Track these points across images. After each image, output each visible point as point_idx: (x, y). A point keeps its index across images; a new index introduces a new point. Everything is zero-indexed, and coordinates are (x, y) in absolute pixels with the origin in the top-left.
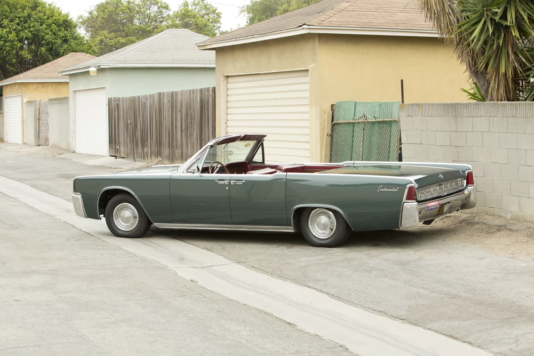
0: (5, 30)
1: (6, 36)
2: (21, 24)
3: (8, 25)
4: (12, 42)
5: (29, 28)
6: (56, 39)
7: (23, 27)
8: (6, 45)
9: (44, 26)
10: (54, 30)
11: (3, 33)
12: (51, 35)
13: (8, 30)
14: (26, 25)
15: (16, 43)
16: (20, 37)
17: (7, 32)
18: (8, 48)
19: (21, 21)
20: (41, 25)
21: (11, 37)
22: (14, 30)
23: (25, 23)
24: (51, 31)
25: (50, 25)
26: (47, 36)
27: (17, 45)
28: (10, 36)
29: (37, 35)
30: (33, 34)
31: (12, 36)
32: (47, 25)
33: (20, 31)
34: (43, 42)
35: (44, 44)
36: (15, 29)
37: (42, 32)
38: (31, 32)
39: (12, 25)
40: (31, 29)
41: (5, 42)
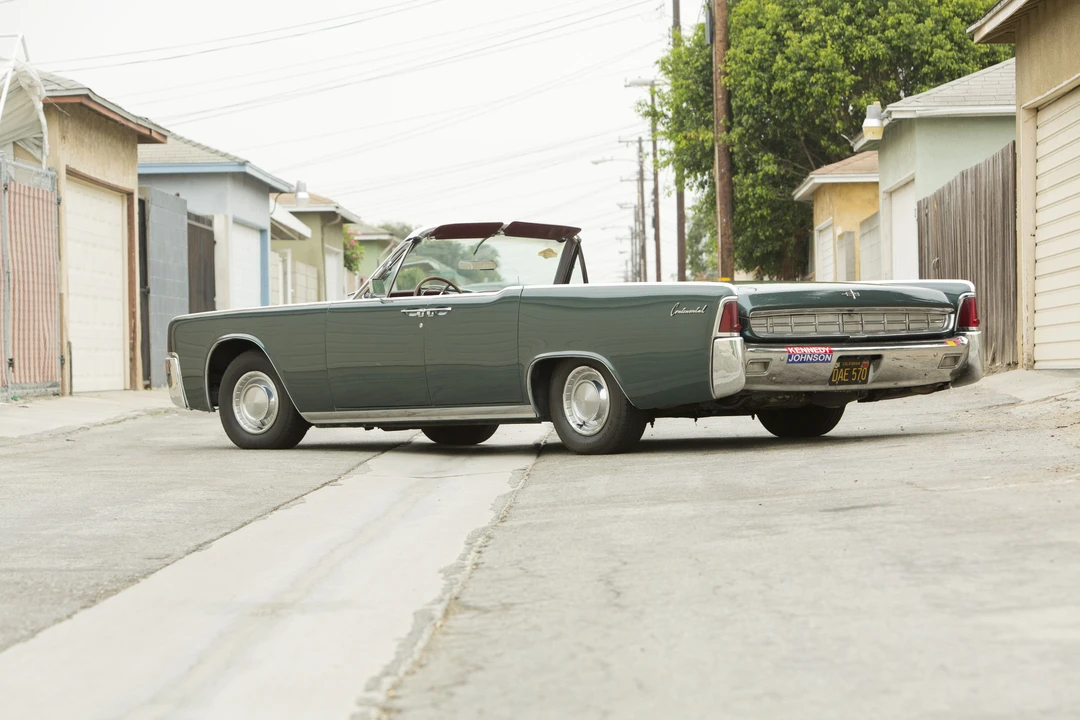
0: (808, 39)
1: (811, 55)
2: (859, 20)
3: (819, 22)
4: (829, 72)
5: (883, 31)
6: (963, 60)
7: (865, 29)
8: (813, 79)
9: (929, 23)
10: (956, 37)
11: (801, 48)
12: (950, 50)
13: (817, 37)
14: (874, 23)
15: (839, 75)
16: (854, 57)
17: (814, 43)
18: (817, 90)
19: (859, 13)
20: (918, 21)
21: (826, 57)
22: (834, 38)
23: (871, 15)
24: (951, 38)
25: (944, 23)
26: (938, 53)
27: (843, 81)
28: (822, 53)
29: (908, 52)
30: (892, 48)
31: (828, 54)
32: (937, 21)
33: (851, 39)
34: (926, 69)
35: (926, 74)
36: (840, 35)
37: (921, 41)
38: (888, 41)
39: (830, 23)
40: (890, 33)
41: (811, 70)
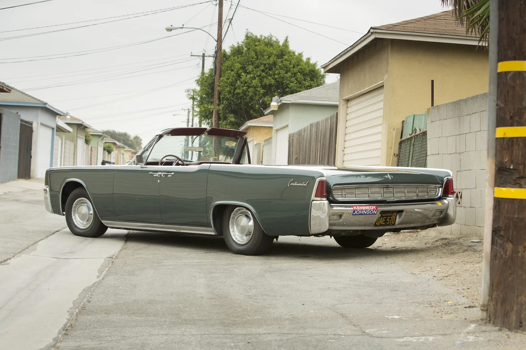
0: (249, 76)
1: (249, 82)
2: (266, 71)
3: (253, 70)
4: (255, 88)
5: (274, 76)
6: (301, 87)
7: (268, 74)
8: (249, 90)
9: (289, 74)
10: (299, 79)
11: (246, 79)
12: (296, 84)
13: (252, 75)
14: (271, 72)
15: (259, 89)
16: (263, 84)
17: (251, 77)
18: (251, 94)
19: (266, 68)
20: (286, 73)
21: (255, 83)
23: (270, 70)
24: (297, 79)
25: (295, 74)
26: (292, 84)
27: (260, 92)
28: (254, 81)
29: (282, 83)
30: (276, 81)
31: (255, 82)
32: (292, 74)
33: (263, 77)
34: (287, 90)
35: (288, 91)
36: (260, 76)
37: (287, 80)
38: (275, 79)
39: (257, 71)
40: (276, 76)
41: (249, 87)
